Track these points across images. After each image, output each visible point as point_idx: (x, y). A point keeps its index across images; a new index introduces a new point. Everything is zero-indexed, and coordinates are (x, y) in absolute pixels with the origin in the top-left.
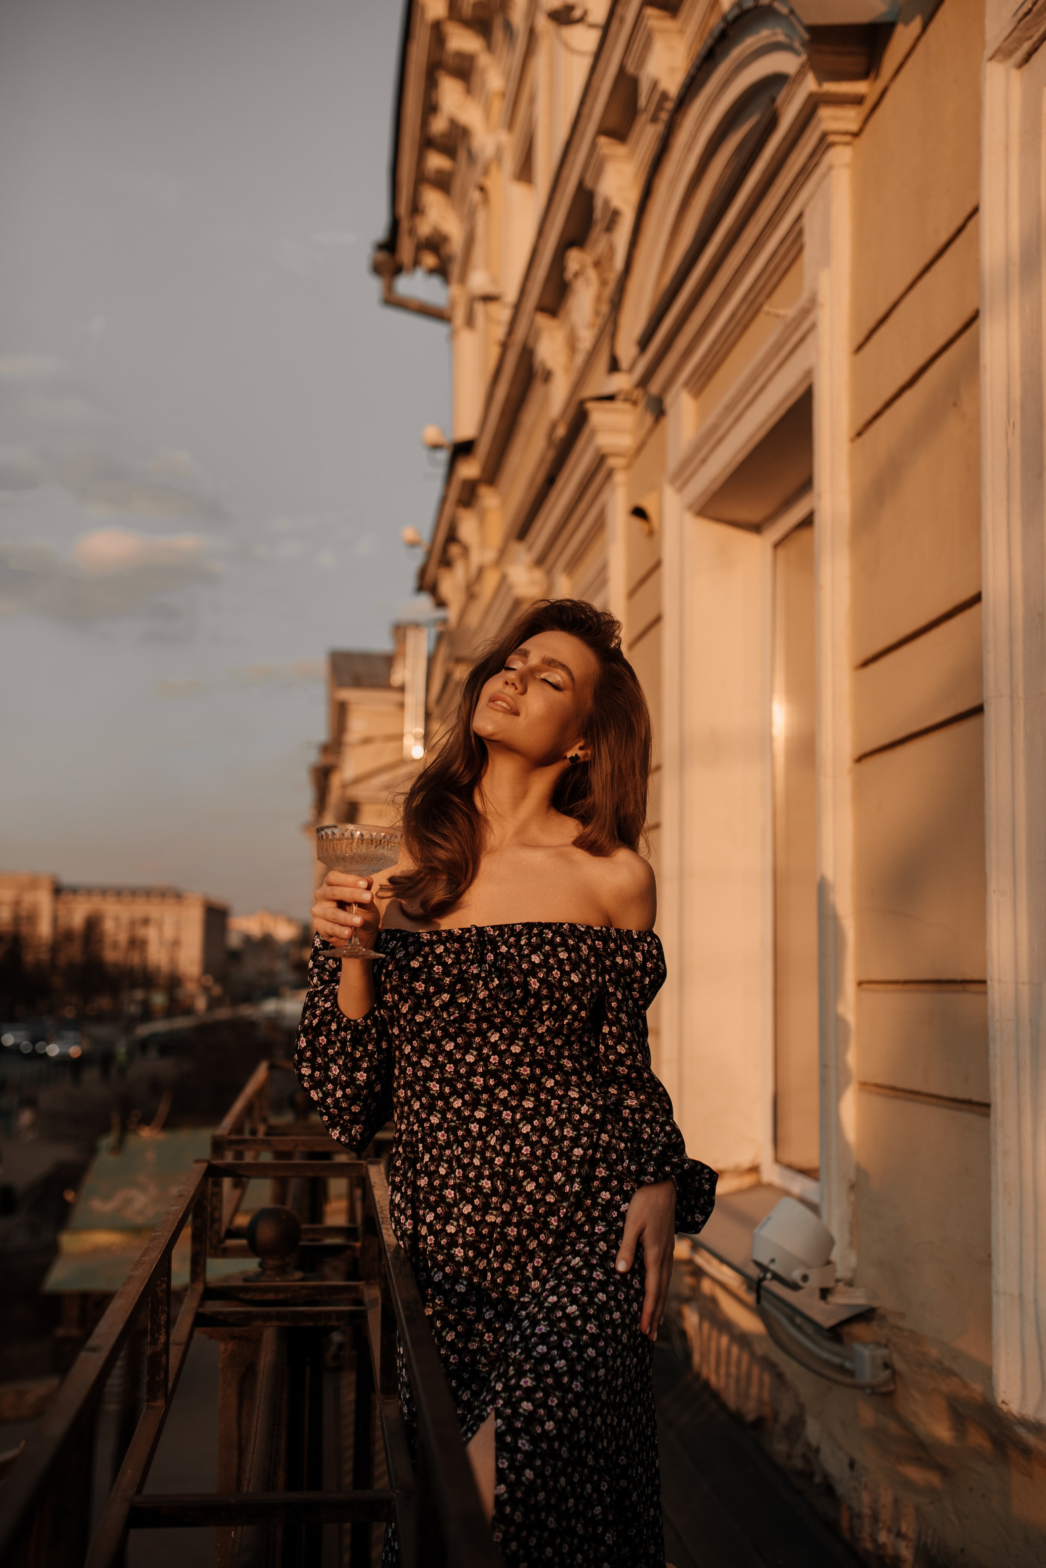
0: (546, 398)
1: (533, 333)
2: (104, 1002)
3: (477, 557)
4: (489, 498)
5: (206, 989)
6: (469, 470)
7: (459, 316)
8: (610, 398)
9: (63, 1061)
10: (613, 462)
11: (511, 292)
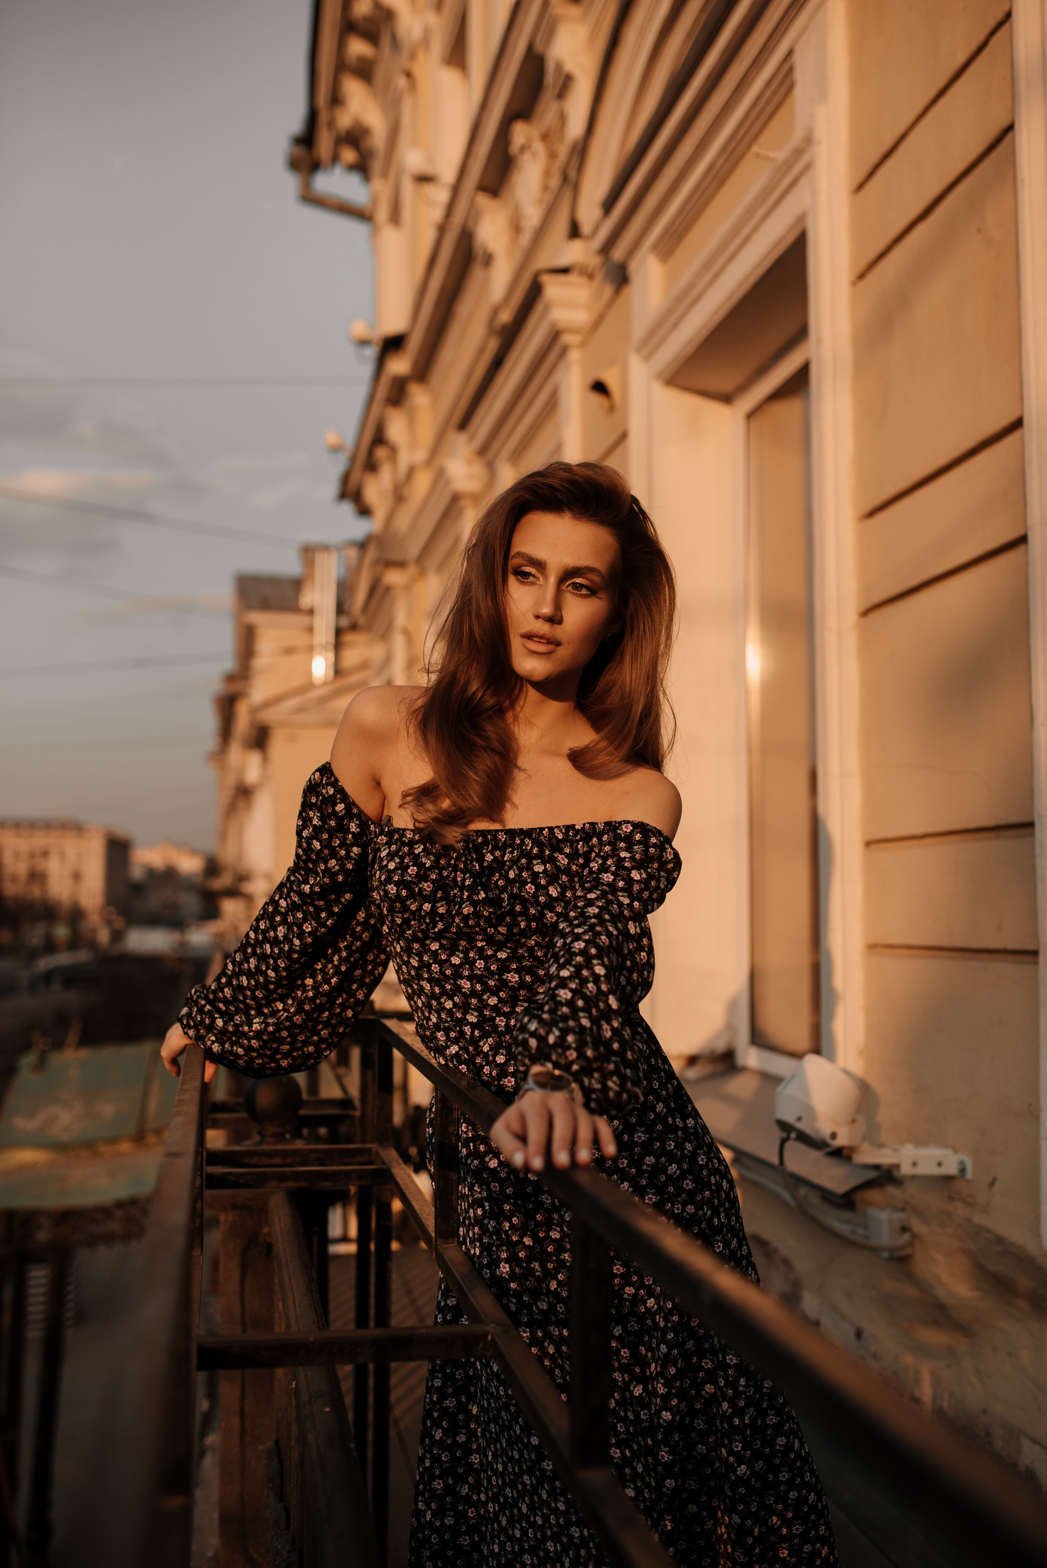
0: (486, 284)
1: (474, 214)
3: (404, 459)
4: (419, 397)
5: (108, 921)
6: (399, 366)
7: (382, 213)
8: (565, 271)
10: (567, 338)
11: (448, 173)
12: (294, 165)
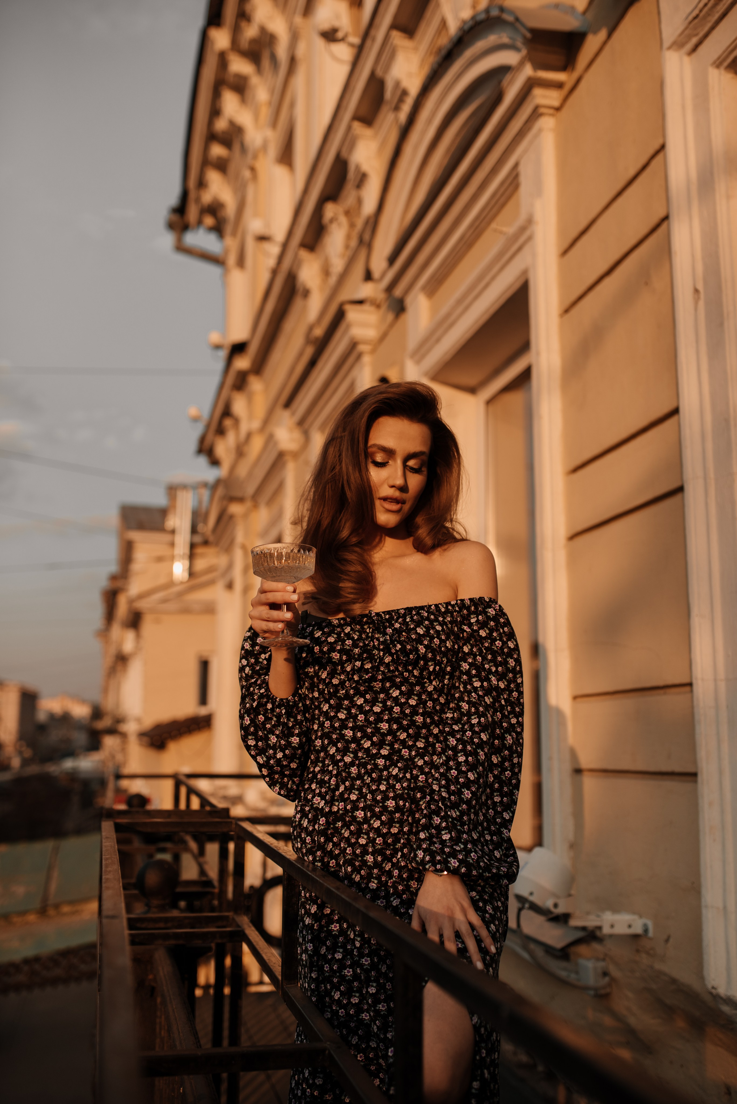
0: (304, 310)
1: (297, 262)
3: (244, 427)
4: (256, 384)
5: (20, 752)
6: (242, 363)
7: (232, 260)
8: (360, 302)
10: (361, 348)
11: (279, 234)
12: (171, 226)
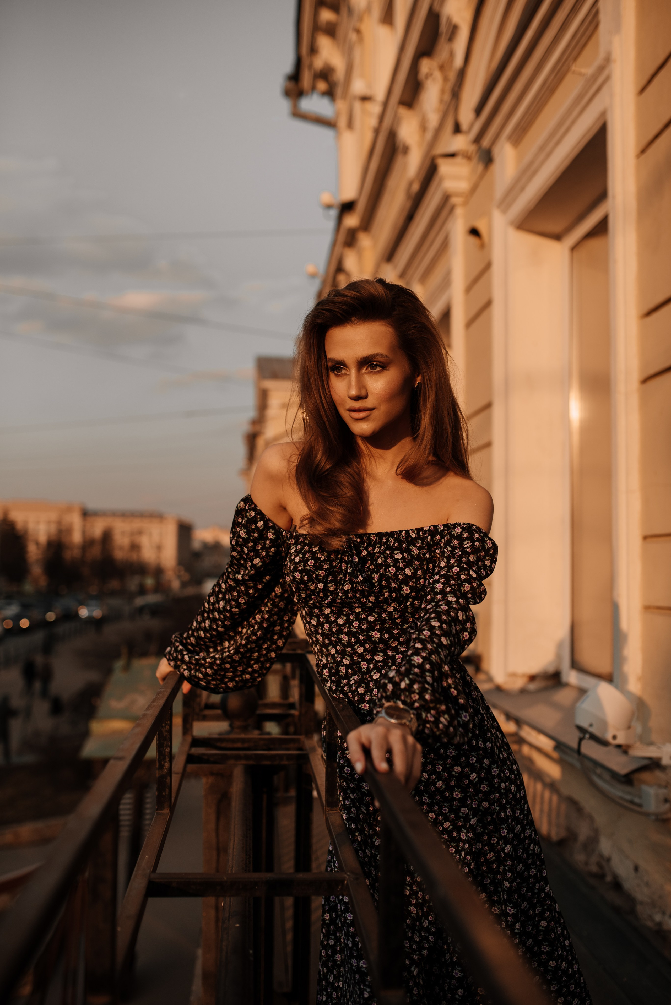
0: (405, 165)
1: (396, 120)
2: (114, 584)
4: (365, 241)
5: (179, 577)
6: (351, 221)
7: (342, 122)
8: (452, 155)
9: (90, 620)
10: (455, 200)
11: (380, 94)
12: (287, 93)
